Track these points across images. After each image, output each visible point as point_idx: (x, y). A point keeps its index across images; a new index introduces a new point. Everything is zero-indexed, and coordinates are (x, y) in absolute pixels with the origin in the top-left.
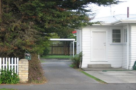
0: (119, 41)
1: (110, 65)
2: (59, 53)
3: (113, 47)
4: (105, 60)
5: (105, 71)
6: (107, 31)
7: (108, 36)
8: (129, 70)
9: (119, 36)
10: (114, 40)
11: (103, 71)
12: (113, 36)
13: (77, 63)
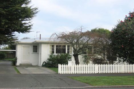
0: (36, 51)
1: (31, 64)
2: (12, 57)
3: (34, 55)
4: (29, 61)
5: (27, 67)
6: (30, 46)
7: (31, 49)
8: (40, 67)
9: (37, 49)
10: (34, 51)
11: (26, 67)
12: (34, 49)
13: (14, 63)
